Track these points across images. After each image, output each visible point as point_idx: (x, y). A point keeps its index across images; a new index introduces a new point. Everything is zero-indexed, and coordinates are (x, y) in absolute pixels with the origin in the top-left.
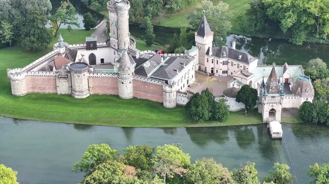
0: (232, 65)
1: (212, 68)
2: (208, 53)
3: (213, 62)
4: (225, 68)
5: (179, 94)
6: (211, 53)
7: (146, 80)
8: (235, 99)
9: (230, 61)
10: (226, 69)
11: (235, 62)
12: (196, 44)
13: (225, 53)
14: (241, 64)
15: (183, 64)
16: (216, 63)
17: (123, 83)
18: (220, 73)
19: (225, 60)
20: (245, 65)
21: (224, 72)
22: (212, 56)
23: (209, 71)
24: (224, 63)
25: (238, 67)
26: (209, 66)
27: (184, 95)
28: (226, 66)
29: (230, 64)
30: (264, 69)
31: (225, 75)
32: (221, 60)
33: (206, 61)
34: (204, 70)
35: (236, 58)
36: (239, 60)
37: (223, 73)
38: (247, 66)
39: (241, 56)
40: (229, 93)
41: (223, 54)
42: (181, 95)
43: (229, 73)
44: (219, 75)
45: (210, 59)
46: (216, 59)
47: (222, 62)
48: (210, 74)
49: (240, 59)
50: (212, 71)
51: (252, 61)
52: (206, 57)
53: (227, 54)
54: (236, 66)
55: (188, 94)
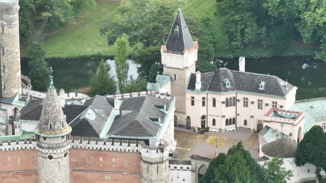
0: (246, 104)
1: (203, 117)
2: (192, 86)
3: (204, 104)
4: (230, 112)
5: (173, 166)
6: (198, 86)
7: (100, 145)
8: (291, 160)
9: (241, 96)
10: (232, 116)
11: (253, 98)
12: (165, 69)
13: (227, 81)
14: (268, 100)
15: (162, 108)
16: (210, 103)
17: (51, 157)
19: (231, 95)
20: (275, 100)
21: (228, 122)
22: (203, 89)
23: (196, 123)
24: (228, 103)
25: (260, 107)
26: (195, 114)
27: (185, 167)
28: (233, 108)
29: (240, 104)
30: (310, 104)
31: (232, 127)
32: (221, 97)
33: (188, 102)
34: (185, 124)
35: (255, 89)
36: (262, 92)
37: (227, 124)
38: (280, 102)
39: (263, 84)
41: (225, 85)
42: (179, 166)
43: (240, 123)
44: (220, 130)
45: (198, 98)
46: (211, 96)
47: (224, 100)
48: (199, 129)
49: (263, 89)
50: (203, 123)
51: (288, 91)
52: (189, 95)
53: (232, 84)
54: (256, 104)
55: (193, 162)
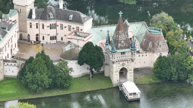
0: (62, 28)
1: (37, 35)
2: (30, 16)
3: (37, 27)
5: (6, 63)
6: (34, 16)
9: (59, 23)
10: (54, 34)
11: (65, 24)
12: (15, 6)
13: (51, 14)
14: (74, 26)
15: (5, 29)
16: (41, 27)
18: (47, 39)
19: (53, 22)
20: (78, 26)
21: (52, 38)
22: (36, 19)
23: (33, 39)
24: (51, 27)
25: (69, 30)
26: (32, 33)
27: (13, 64)
28: (55, 30)
29: (59, 28)
30: (101, 29)
31: (54, 41)
32: (47, 24)
33: (28, 26)
34: (27, 39)
35: (67, 19)
36: (70, 21)
37: (51, 39)
38: (81, 27)
39: (71, 16)
40: (69, 56)
41: (49, 16)
42: (10, 64)
43: (59, 39)
44: (47, 43)
45: (34, 24)
46: (41, 22)
47: (49, 25)
48: (35, 42)
49: (71, 19)
50: (37, 38)
51: (86, 21)
52: (29, 21)
53: (54, 16)
54: (67, 28)
55: (18, 61)
